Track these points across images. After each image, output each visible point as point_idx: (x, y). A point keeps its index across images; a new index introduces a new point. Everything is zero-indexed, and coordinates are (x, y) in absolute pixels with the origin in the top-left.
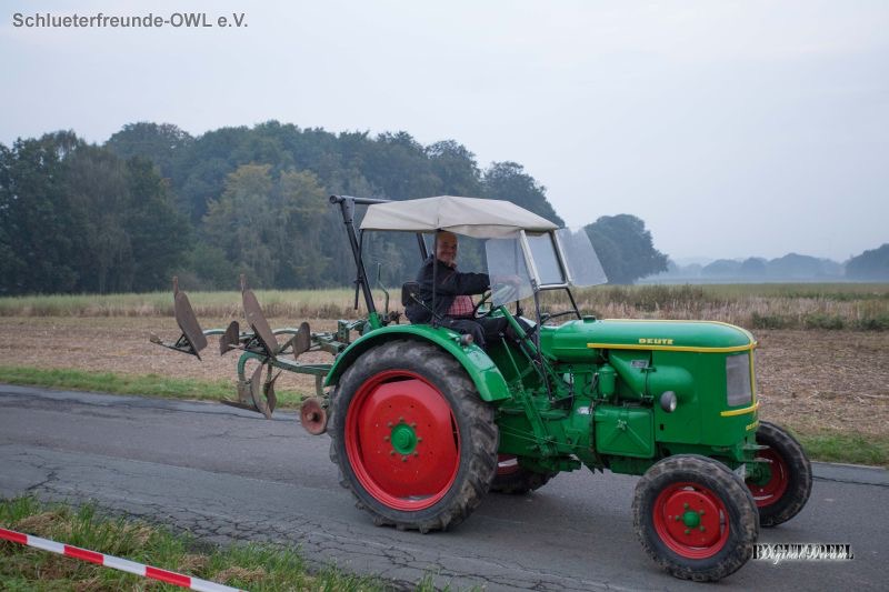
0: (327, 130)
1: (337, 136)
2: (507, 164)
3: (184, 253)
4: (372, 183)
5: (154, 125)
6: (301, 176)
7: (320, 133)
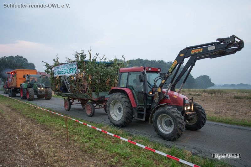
0: (148, 60)
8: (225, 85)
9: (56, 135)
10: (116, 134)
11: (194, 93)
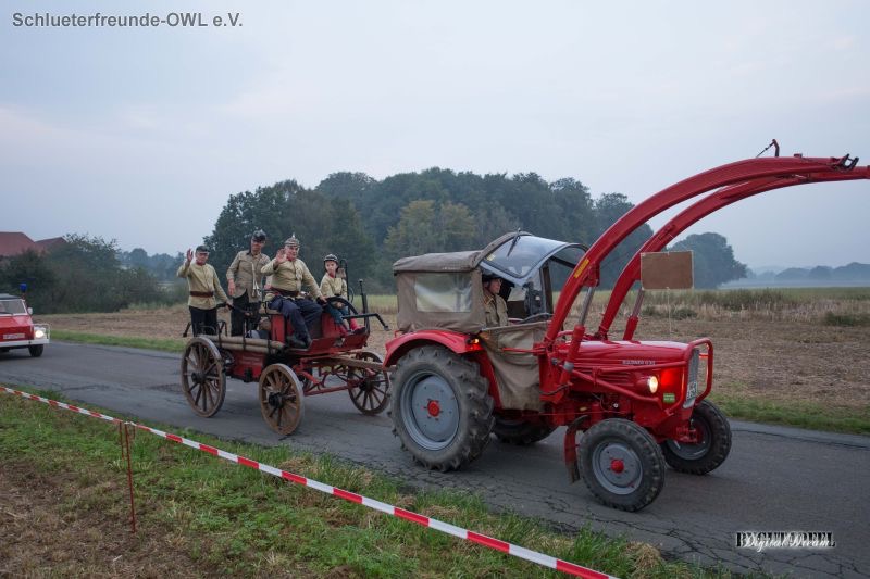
0: (475, 173)
1: (483, 177)
2: (614, 195)
3: (371, 266)
4: (509, 212)
5: (350, 173)
6: (456, 207)
7: (470, 176)
8: (792, 273)
9: (80, 506)
10: (344, 487)
11: (667, 307)
